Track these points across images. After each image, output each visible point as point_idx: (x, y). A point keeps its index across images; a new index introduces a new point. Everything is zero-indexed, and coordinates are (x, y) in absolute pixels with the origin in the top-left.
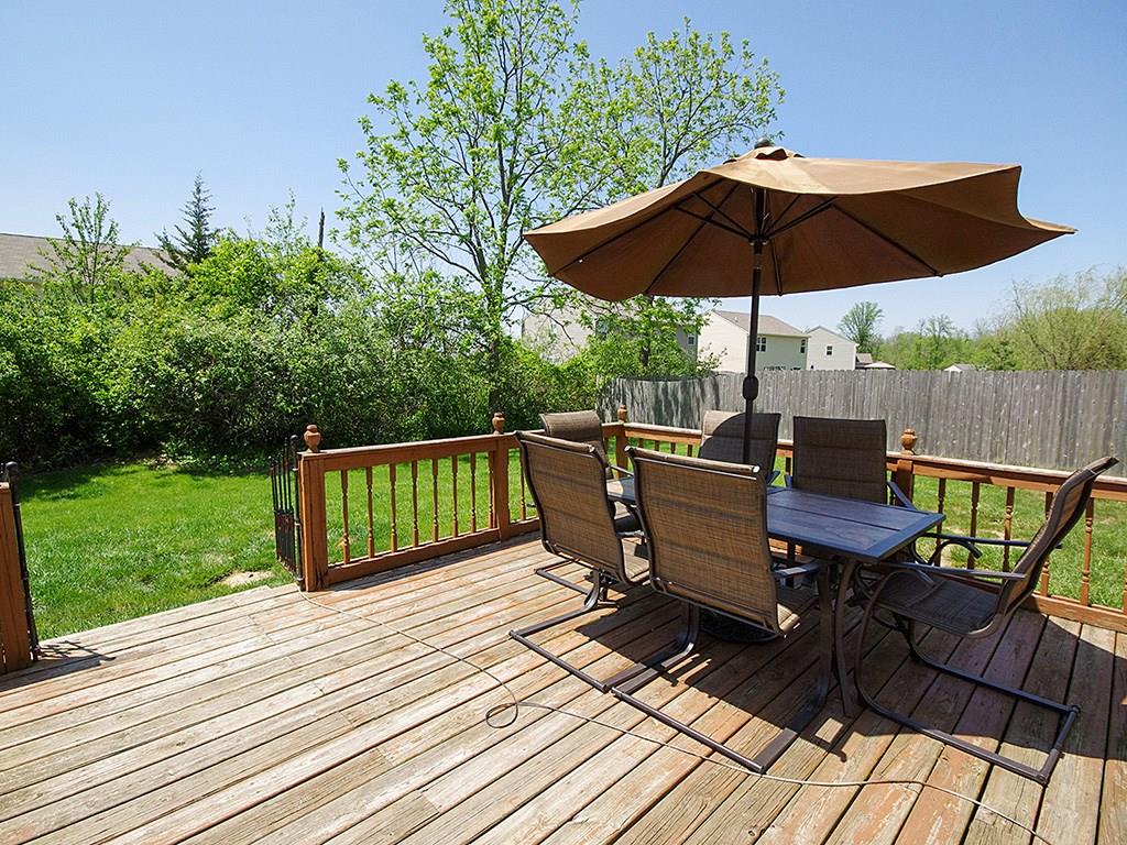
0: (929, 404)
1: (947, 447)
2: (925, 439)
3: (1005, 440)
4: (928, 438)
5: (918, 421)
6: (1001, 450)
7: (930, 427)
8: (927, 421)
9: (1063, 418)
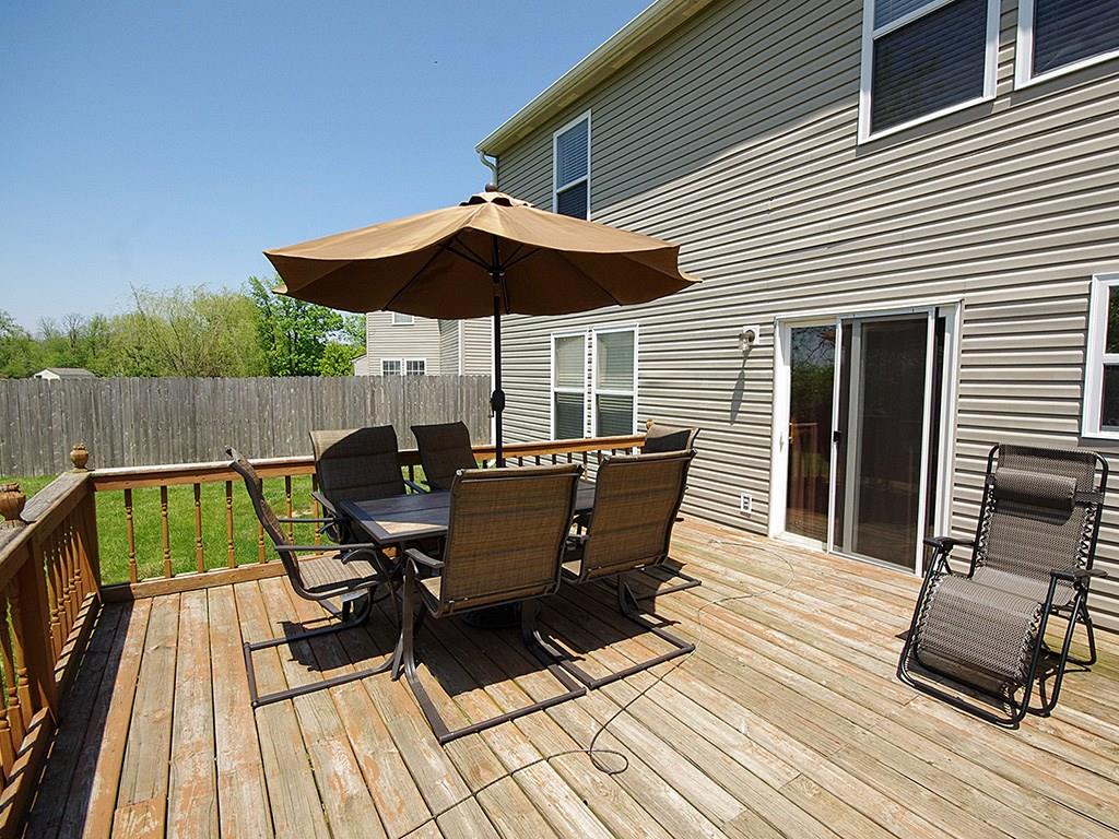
0: (194, 412)
1: (219, 453)
2: (195, 447)
3: (271, 437)
4: (198, 446)
5: (184, 430)
6: (270, 448)
7: (198, 435)
8: (194, 429)
9: (313, 414)
